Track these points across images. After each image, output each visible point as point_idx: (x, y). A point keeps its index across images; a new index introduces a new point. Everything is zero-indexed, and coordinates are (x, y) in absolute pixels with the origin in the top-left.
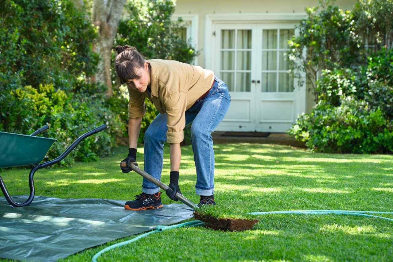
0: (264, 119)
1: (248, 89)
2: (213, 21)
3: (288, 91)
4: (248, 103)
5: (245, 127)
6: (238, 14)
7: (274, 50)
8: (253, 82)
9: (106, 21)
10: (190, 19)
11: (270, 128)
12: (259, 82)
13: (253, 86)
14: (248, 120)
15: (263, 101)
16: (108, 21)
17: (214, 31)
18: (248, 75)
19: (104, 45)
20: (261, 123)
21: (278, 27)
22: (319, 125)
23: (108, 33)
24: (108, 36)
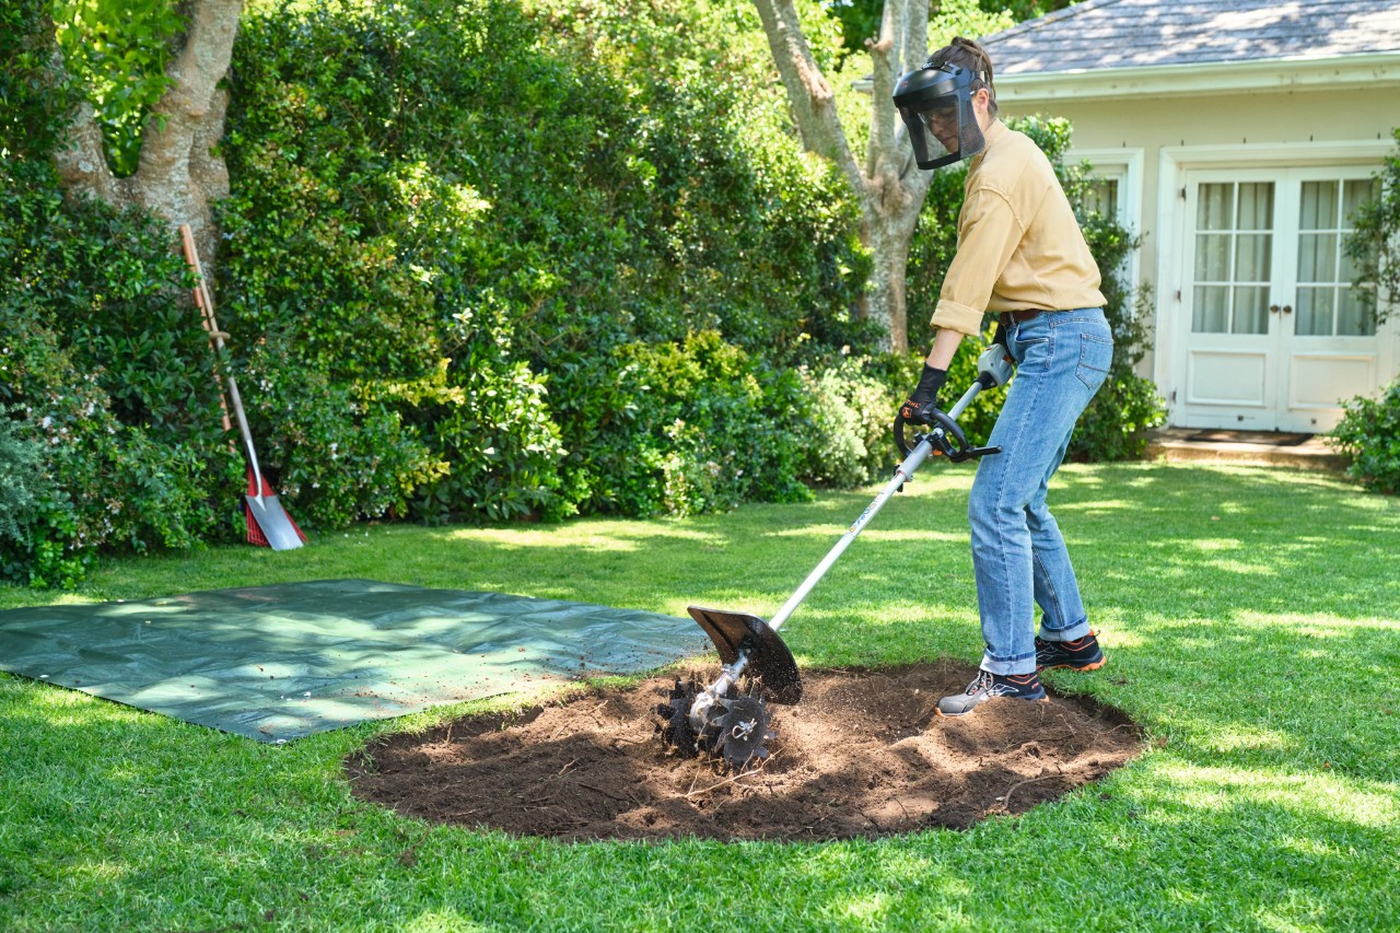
0: (1300, 401)
1: (1264, 329)
2: (1180, 165)
3: (1363, 331)
4: (1261, 361)
5: (1253, 418)
6: (1241, 146)
7: (1332, 231)
8: (1275, 309)
9: (897, 177)
10: (1123, 161)
11: (1314, 422)
12: (1288, 310)
13: (1273, 318)
14: (1259, 403)
15: (1296, 357)
16: (902, 177)
17: (1182, 187)
18: (1265, 292)
19: (891, 232)
20: (1291, 410)
21: (1341, 175)
22: (1386, 426)
23: (900, 203)
24: (901, 211)
